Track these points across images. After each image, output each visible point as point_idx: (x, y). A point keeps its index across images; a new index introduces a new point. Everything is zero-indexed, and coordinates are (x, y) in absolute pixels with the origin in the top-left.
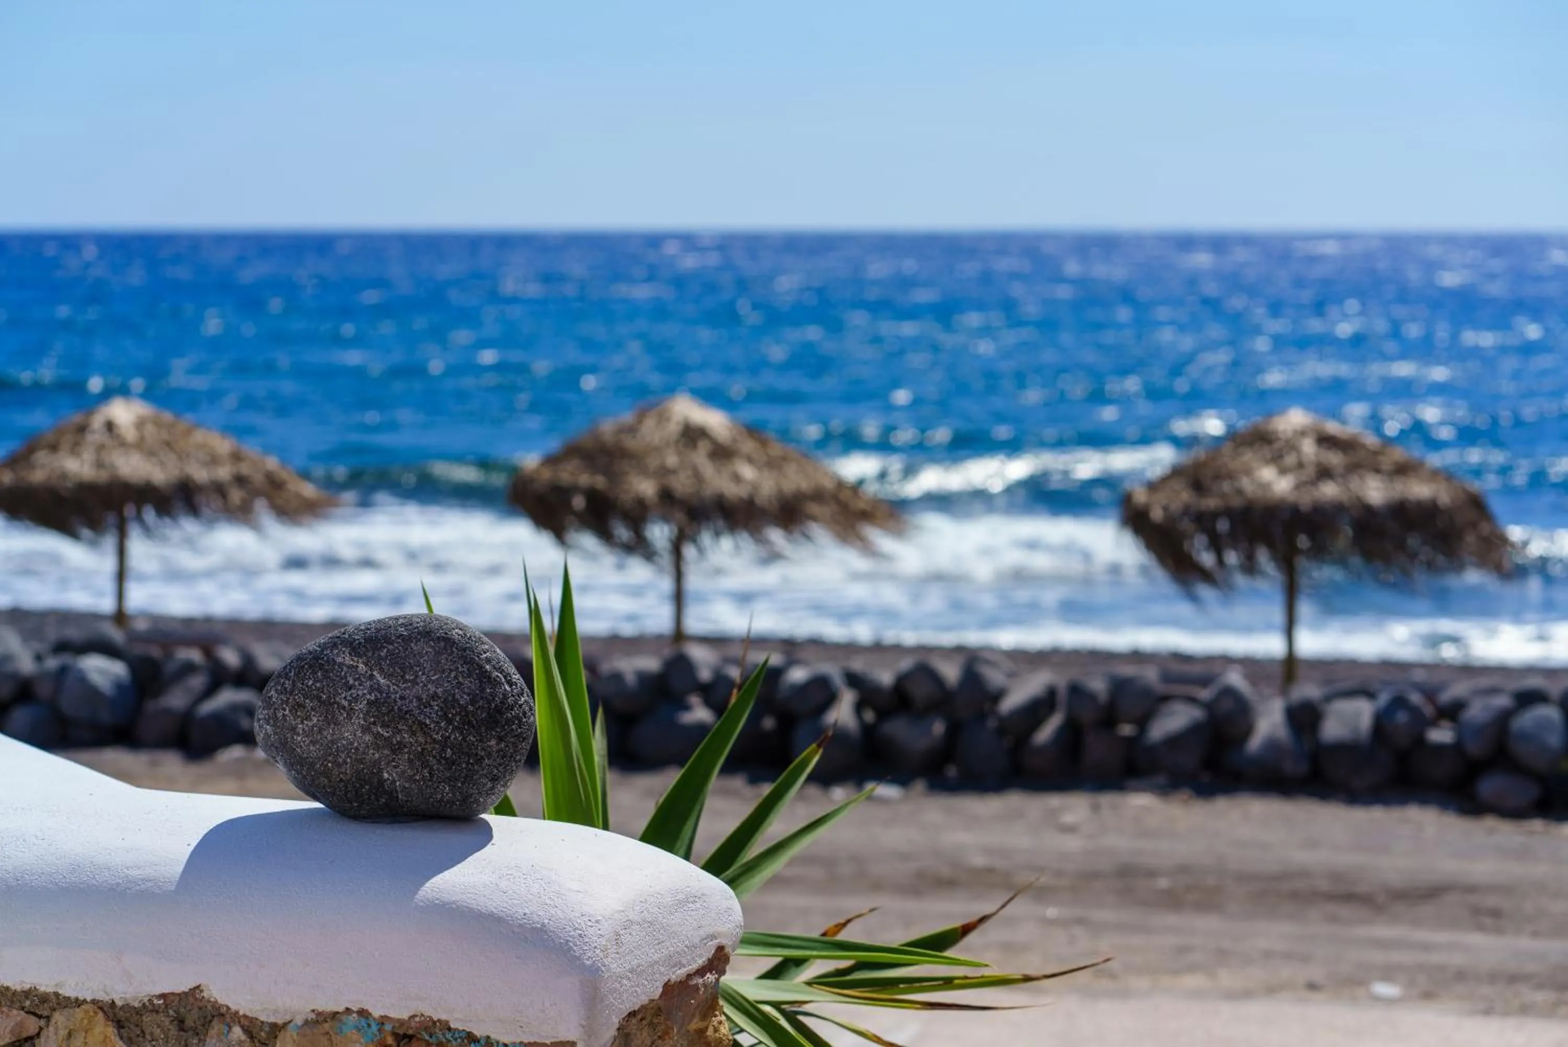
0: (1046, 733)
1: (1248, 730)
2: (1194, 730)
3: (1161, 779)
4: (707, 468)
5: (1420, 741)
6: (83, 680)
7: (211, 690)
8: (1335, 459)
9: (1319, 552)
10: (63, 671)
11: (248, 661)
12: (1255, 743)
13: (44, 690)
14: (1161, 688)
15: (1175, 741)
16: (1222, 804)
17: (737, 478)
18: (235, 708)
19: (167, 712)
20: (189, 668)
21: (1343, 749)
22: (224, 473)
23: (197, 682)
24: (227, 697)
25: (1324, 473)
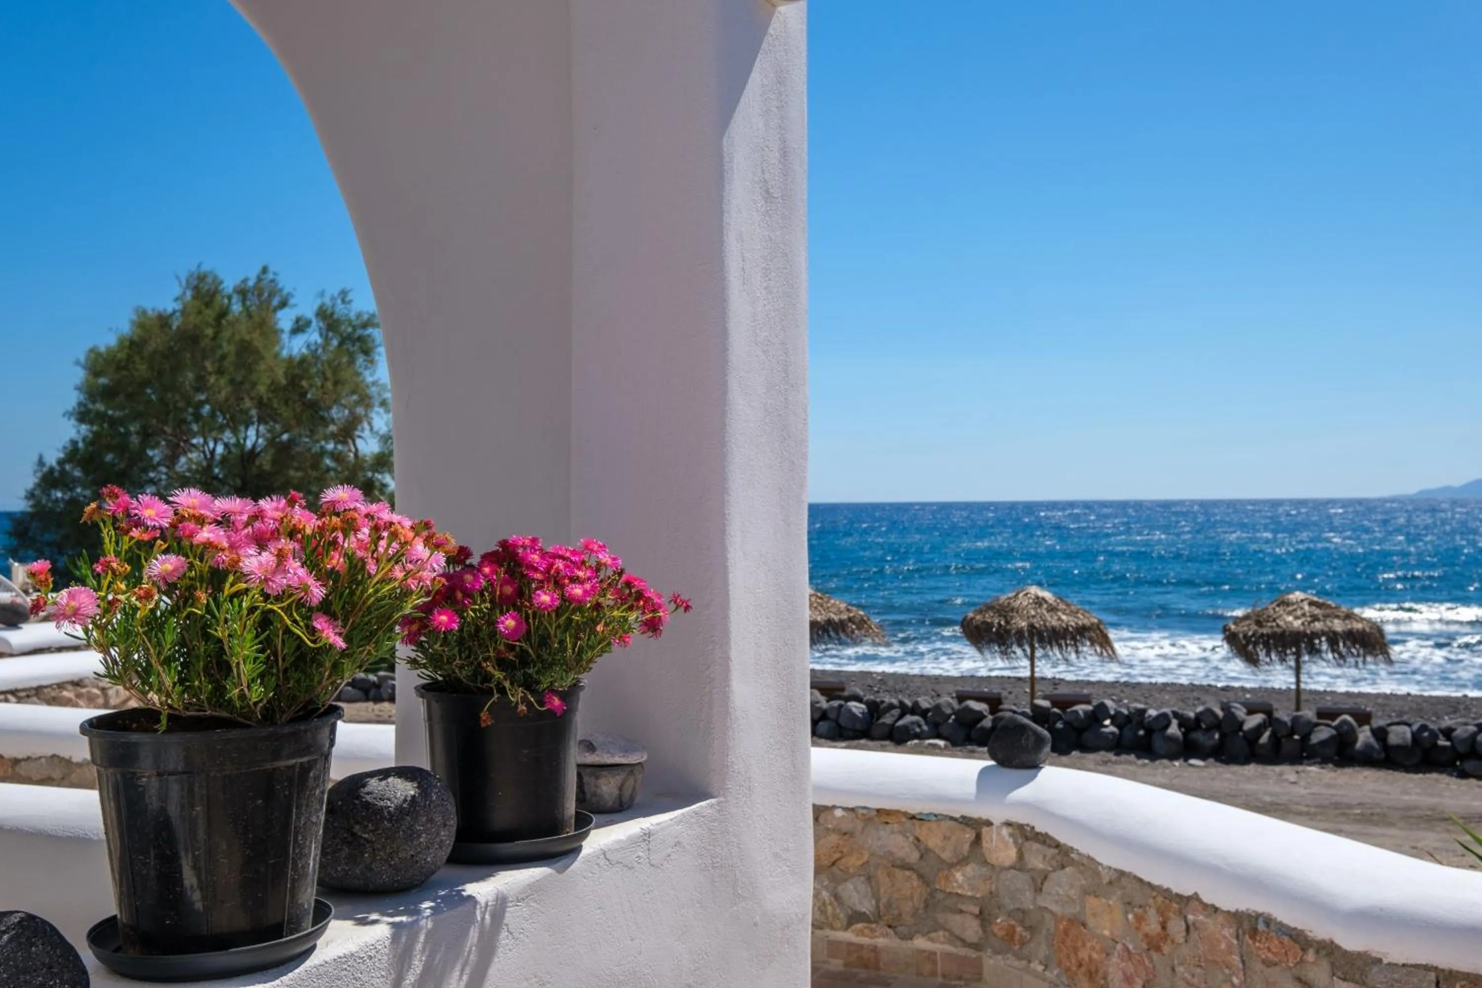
0: (1265, 738)
1: (1355, 740)
2: (1332, 737)
3: (1319, 760)
4: (1048, 616)
5: (1435, 745)
6: (850, 711)
7: (901, 716)
8: (1317, 611)
9: (1314, 651)
10: (841, 706)
11: (916, 704)
12: (1359, 745)
13: (832, 715)
14: (1315, 720)
15: (1323, 743)
16: (1348, 771)
17: (1059, 619)
18: (912, 723)
19: (884, 724)
20: (891, 707)
21: (1398, 747)
22: (844, 617)
23: (896, 712)
24: (909, 719)
25: (1315, 618)
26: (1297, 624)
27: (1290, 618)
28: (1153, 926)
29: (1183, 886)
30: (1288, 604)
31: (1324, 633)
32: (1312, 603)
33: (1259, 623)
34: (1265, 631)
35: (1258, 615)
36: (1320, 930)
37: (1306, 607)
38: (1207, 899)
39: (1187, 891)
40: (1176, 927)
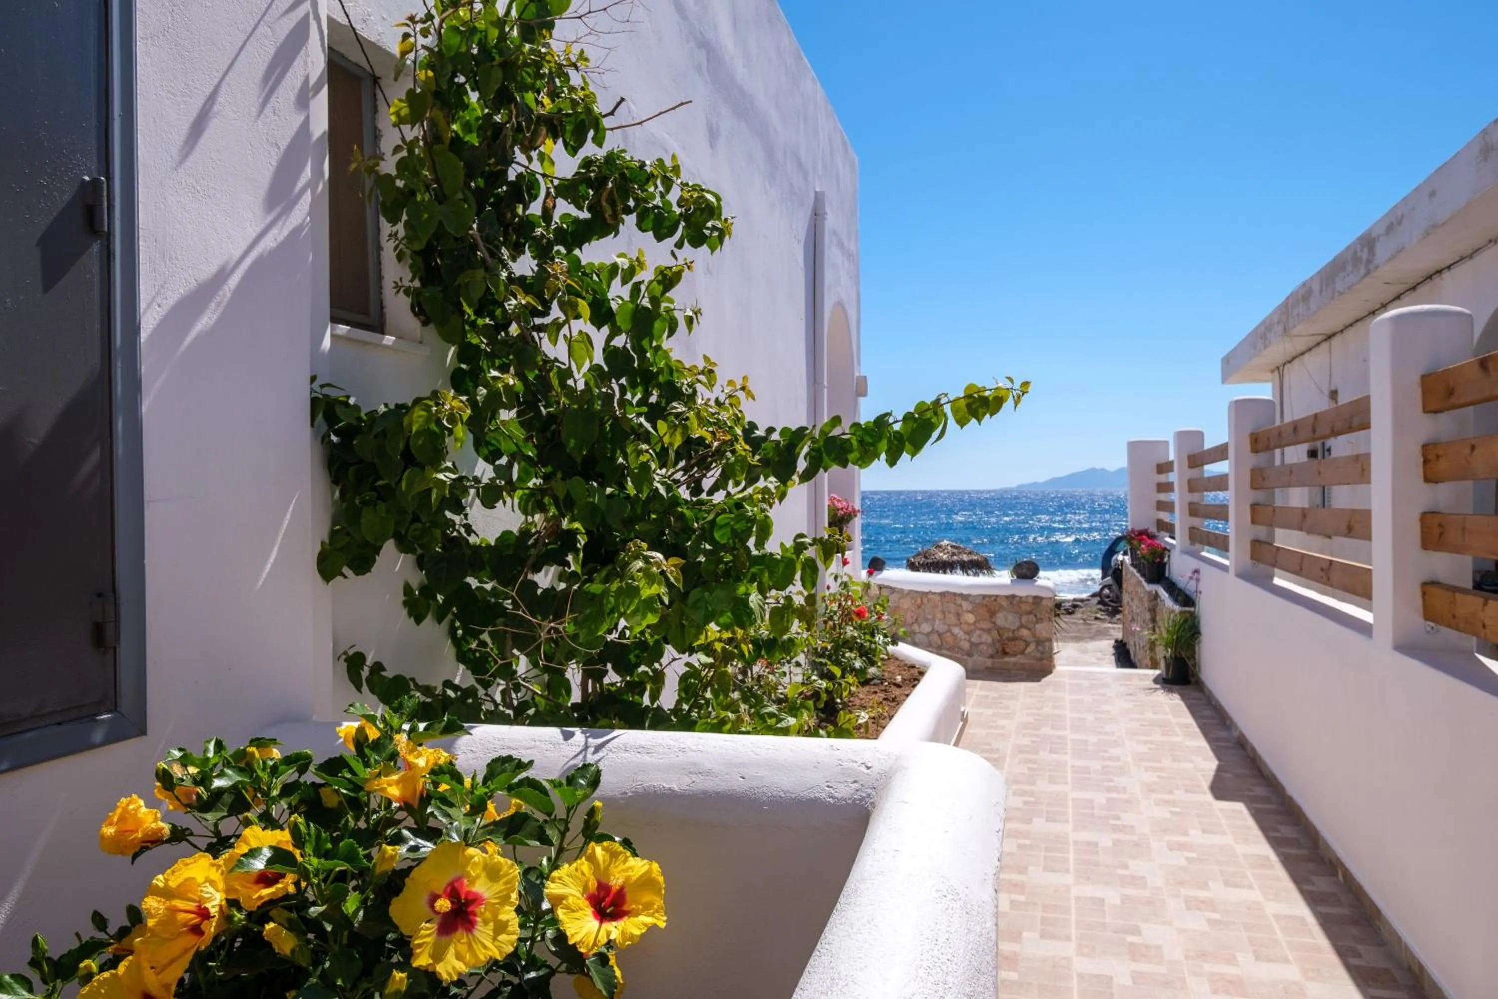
9: (953, 570)
26: (945, 557)
27: (941, 555)
28: (919, 601)
29: (926, 590)
30: (940, 547)
31: (958, 562)
32: (952, 547)
33: (926, 558)
34: (930, 561)
35: (926, 553)
36: (958, 591)
37: (949, 548)
38: (933, 591)
39: (927, 591)
40: (925, 601)
